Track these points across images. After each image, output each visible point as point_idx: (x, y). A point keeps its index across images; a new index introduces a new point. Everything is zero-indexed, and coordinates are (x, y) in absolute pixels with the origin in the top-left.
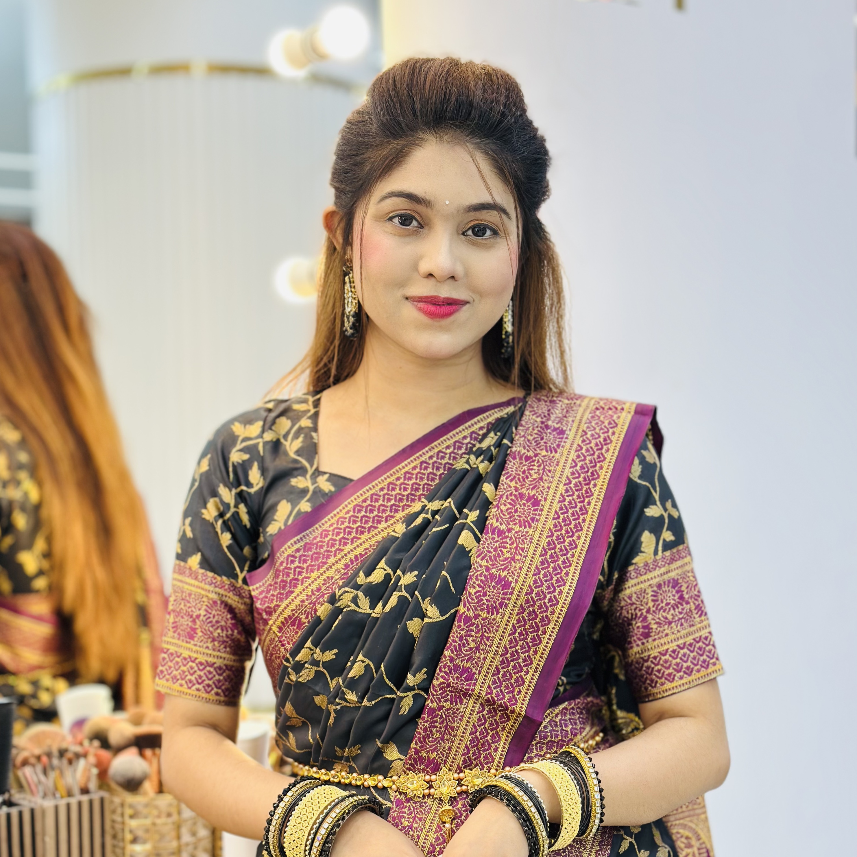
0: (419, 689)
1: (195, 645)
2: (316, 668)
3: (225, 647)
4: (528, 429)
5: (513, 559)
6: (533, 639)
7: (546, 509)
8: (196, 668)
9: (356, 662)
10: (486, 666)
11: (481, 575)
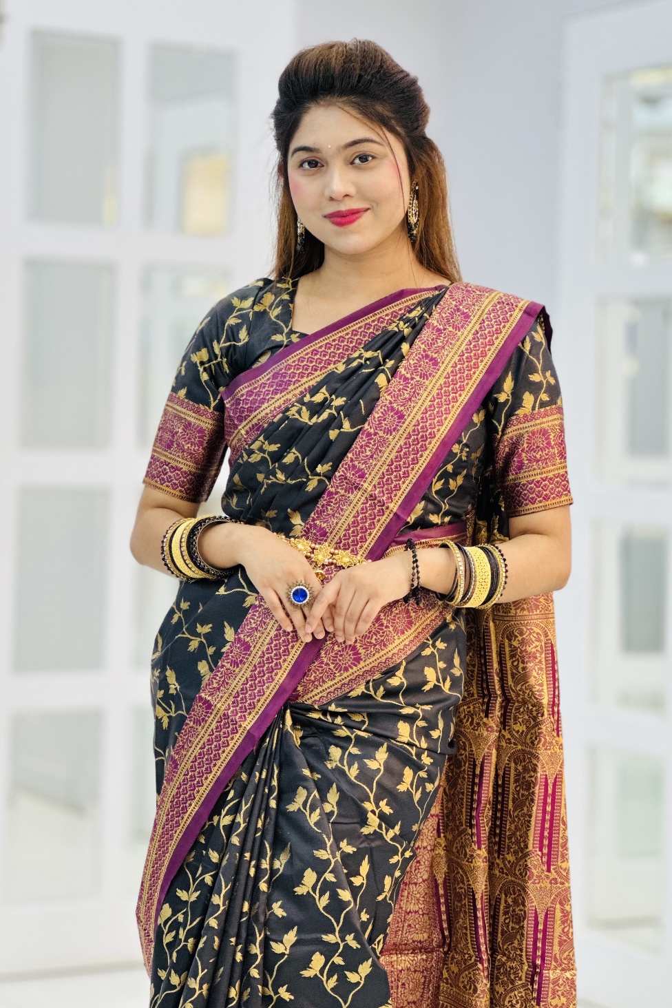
0: (324, 476)
2: (262, 455)
5: (410, 399)
9: (290, 453)
11: (385, 406)
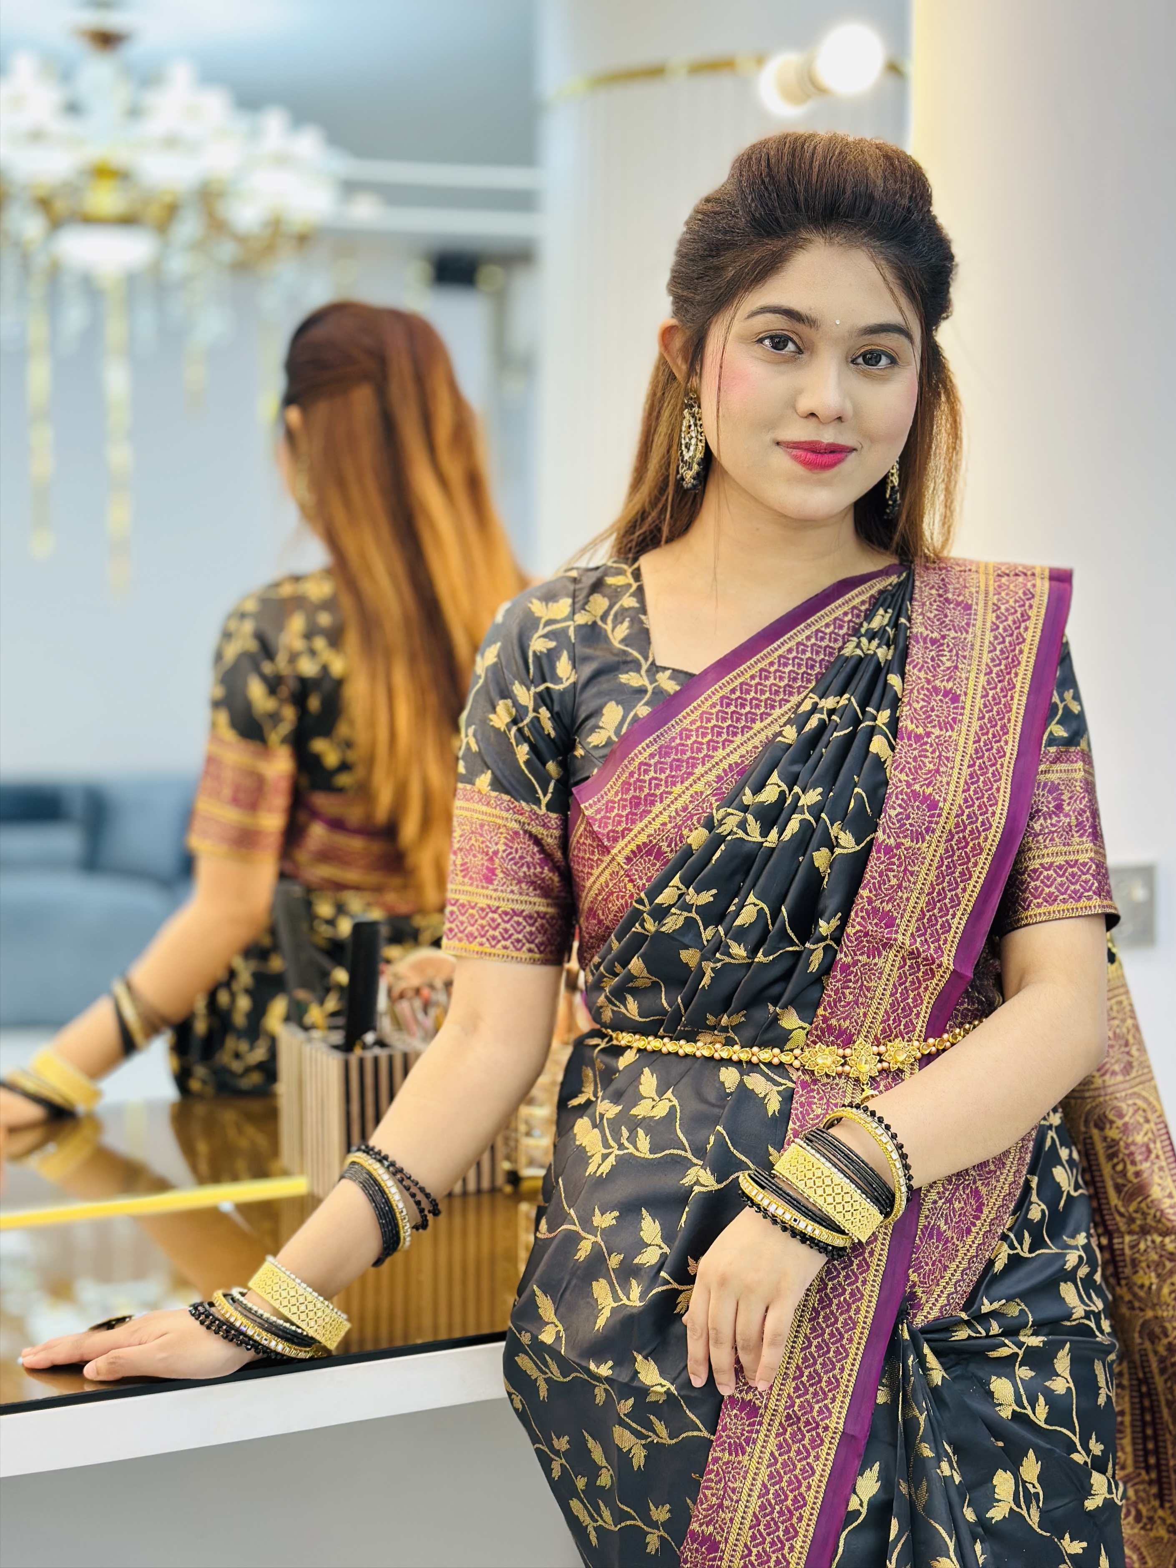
0: (830, 939)
1: (496, 890)
2: (686, 914)
3: (535, 889)
4: (924, 604)
5: (937, 771)
6: (962, 874)
7: (968, 706)
8: (499, 920)
9: (743, 906)
10: (909, 909)
11: (901, 793)
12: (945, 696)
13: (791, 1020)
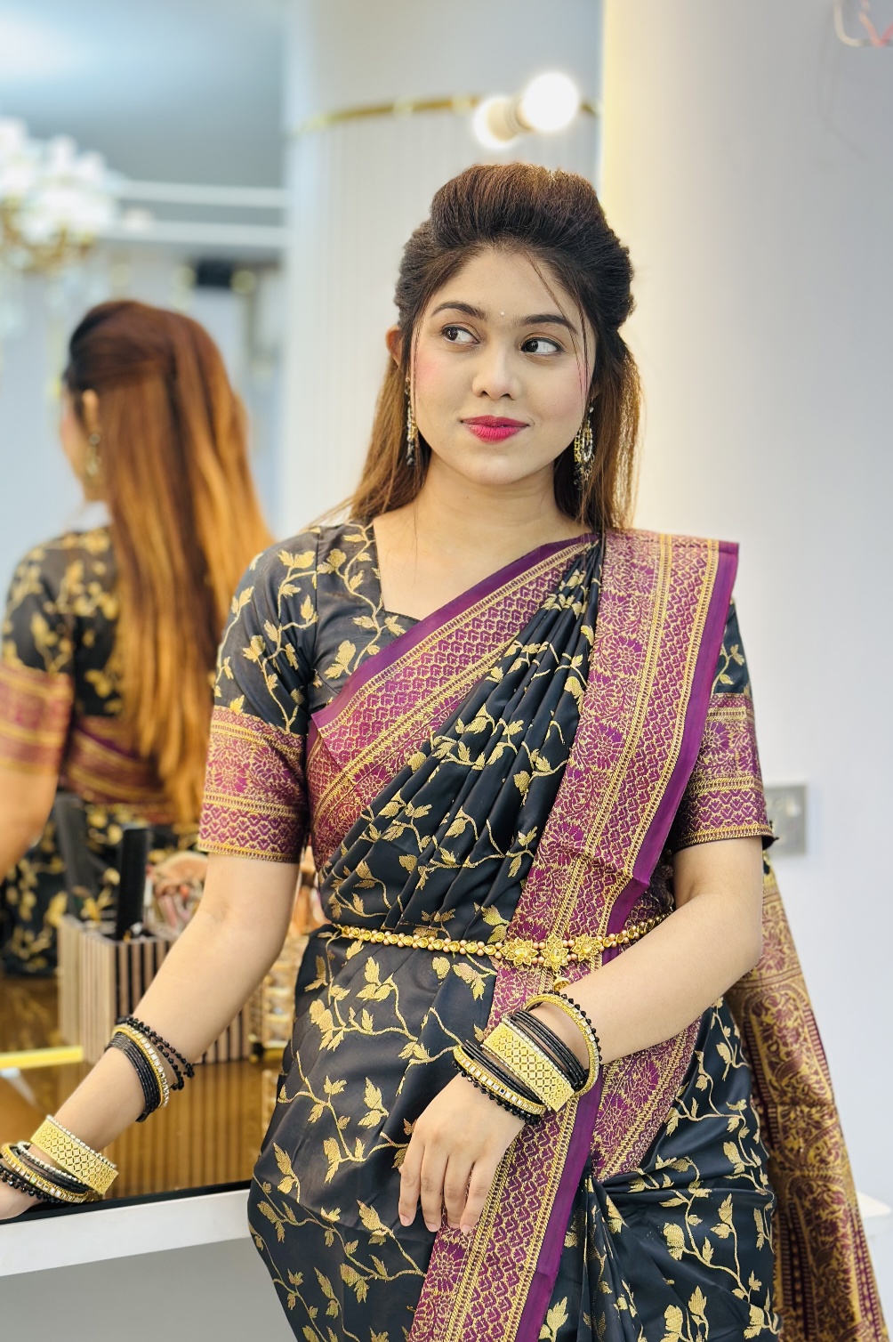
0: (528, 849)
1: (246, 798)
2: (405, 825)
3: (279, 798)
4: (613, 567)
5: (622, 708)
6: (642, 796)
7: (649, 655)
8: (248, 823)
9: (454, 820)
10: (595, 825)
11: (591, 726)
12: (630, 645)
13: (494, 918)
